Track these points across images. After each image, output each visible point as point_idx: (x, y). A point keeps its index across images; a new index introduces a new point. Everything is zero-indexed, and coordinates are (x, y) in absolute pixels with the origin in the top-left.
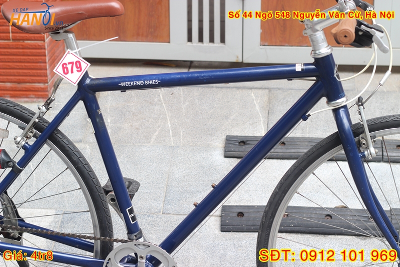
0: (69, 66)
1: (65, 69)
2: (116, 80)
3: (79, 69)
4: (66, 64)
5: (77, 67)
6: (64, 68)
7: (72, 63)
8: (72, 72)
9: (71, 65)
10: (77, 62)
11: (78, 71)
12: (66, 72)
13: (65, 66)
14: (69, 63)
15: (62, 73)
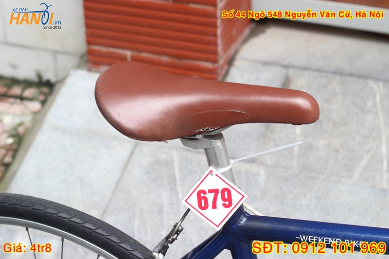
0: (210, 197)
1: (203, 201)
2: (293, 228)
3: (227, 203)
4: (204, 192)
5: (223, 199)
6: (200, 199)
7: (216, 191)
8: (214, 207)
9: (213, 195)
10: (224, 190)
11: (224, 205)
12: (203, 205)
13: (202, 195)
14: (210, 191)
15: (197, 207)
